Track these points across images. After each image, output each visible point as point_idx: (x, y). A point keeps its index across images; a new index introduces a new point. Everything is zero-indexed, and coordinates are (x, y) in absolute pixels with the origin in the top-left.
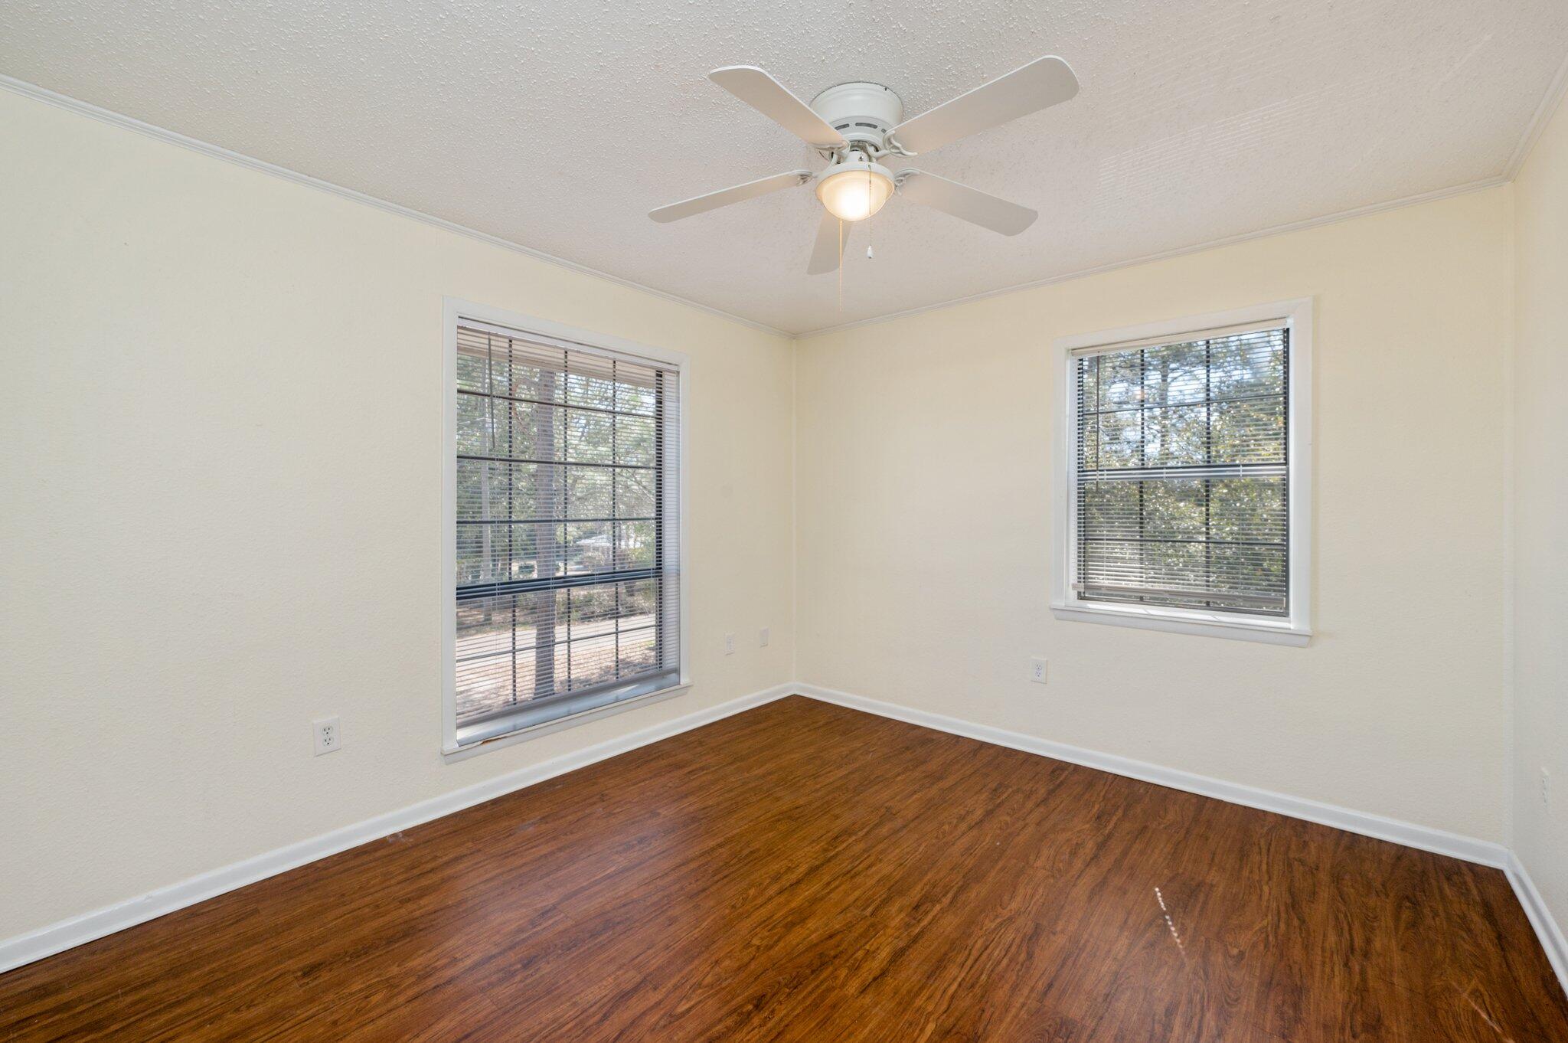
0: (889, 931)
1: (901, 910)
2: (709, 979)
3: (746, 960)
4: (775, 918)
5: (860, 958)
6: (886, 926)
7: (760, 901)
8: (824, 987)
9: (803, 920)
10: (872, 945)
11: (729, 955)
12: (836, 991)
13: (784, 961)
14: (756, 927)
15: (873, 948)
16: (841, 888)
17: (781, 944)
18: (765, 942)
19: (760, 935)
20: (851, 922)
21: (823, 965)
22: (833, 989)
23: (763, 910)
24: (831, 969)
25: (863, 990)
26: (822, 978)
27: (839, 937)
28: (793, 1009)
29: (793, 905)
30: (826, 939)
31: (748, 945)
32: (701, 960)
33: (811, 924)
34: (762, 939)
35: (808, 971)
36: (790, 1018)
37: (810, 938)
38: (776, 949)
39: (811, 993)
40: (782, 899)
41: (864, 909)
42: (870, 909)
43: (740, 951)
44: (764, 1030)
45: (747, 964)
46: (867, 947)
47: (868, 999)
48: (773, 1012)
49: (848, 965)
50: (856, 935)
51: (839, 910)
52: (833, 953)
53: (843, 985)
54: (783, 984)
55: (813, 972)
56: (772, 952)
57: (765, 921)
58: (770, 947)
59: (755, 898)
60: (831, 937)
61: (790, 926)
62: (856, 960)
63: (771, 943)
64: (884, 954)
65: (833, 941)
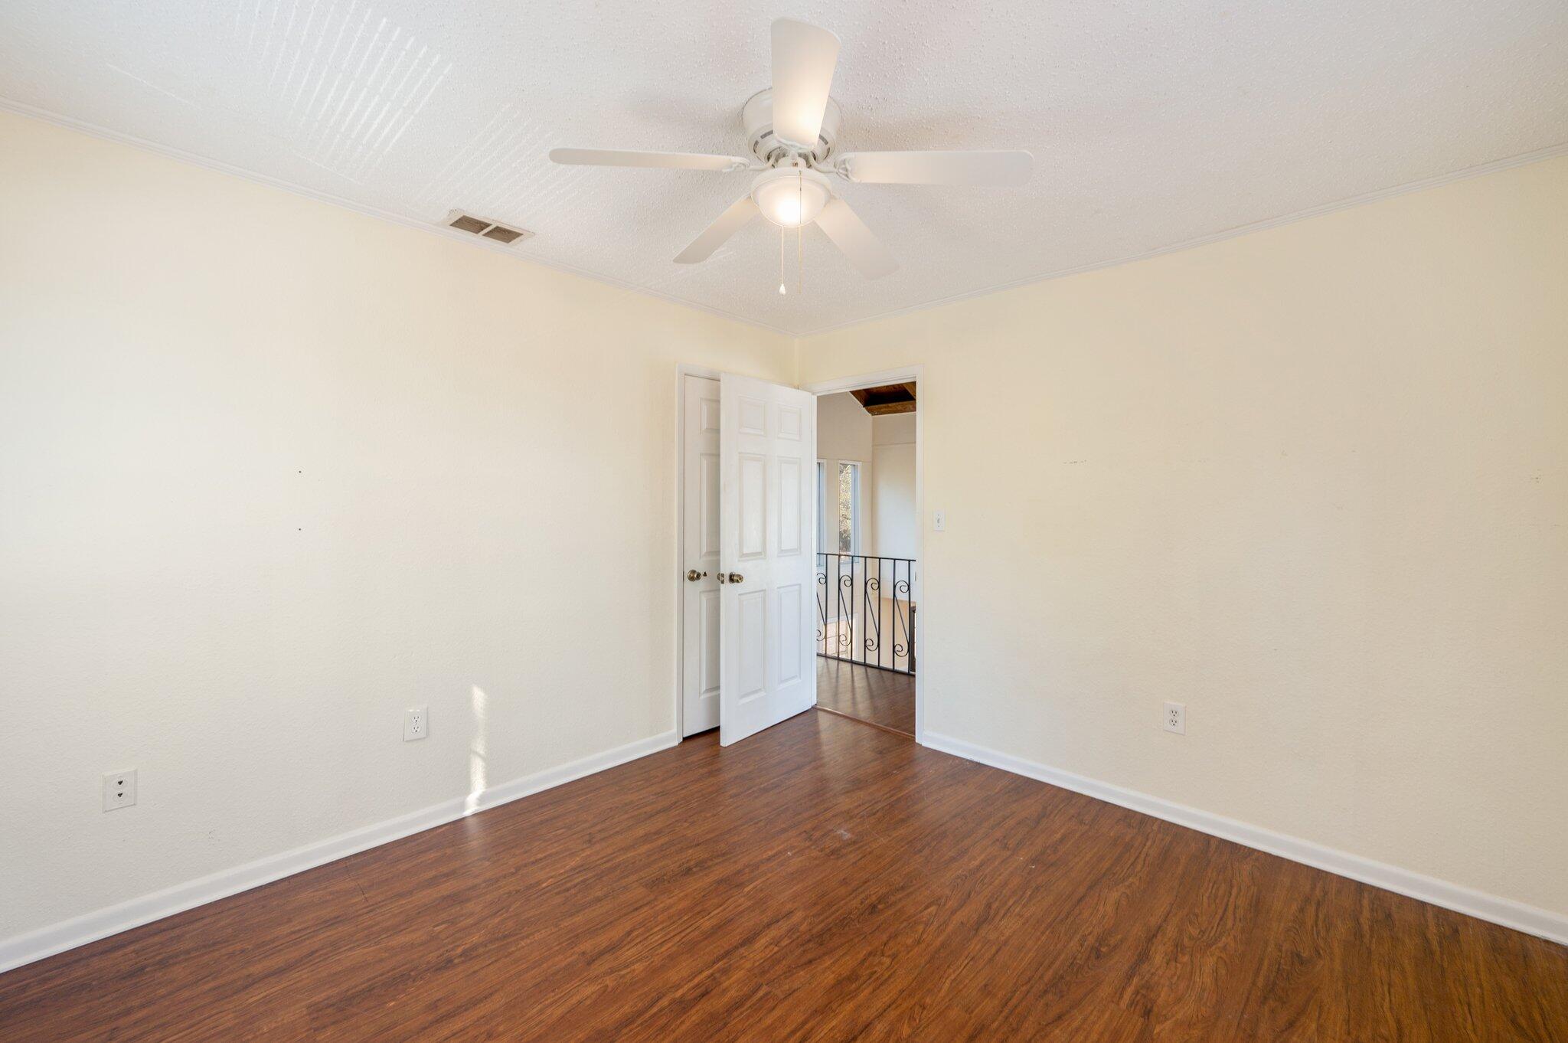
0: (748, 965)
1: (725, 991)
2: (921, 928)
3: (891, 944)
4: (871, 989)
5: (786, 938)
6: (749, 971)
7: (892, 1014)
8: (822, 918)
9: (839, 983)
10: (771, 951)
11: (909, 949)
12: (811, 914)
13: (856, 940)
14: (889, 977)
15: (771, 947)
16: (788, 1030)
17: (861, 956)
18: (877, 960)
19: (884, 967)
20: (786, 978)
21: (820, 935)
22: (814, 916)
23: (886, 999)
24: (814, 931)
25: (790, 913)
26: (823, 924)
27: (804, 960)
28: (847, 903)
29: (849, 1006)
30: (815, 960)
31: (894, 957)
32: (934, 945)
33: (830, 978)
34: (882, 964)
35: (834, 930)
36: (848, 898)
37: (831, 961)
38: (865, 952)
39: (833, 913)
40: (866, 1016)
41: (766, 994)
42: (761, 993)
43: (900, 953)
44: (868, 892)
45: (890, 938)
46: (776, 949)
47: (789, 907)
48: (862, 903)
49: (798, 934)
50: (784, 962)
51: (796, 994)
52: (811, 945)
53: (805, 919)
54: (856, 921)
55: (830, 929)
56: (870, 949)
57: (882, 984)
58: (870, 954)
59: (900, 1018)
60: (810, 962)
61: (853, 977)
62: (790, 938)
63: (871, 958)
64: (762, 941)
65: (809, 956)
